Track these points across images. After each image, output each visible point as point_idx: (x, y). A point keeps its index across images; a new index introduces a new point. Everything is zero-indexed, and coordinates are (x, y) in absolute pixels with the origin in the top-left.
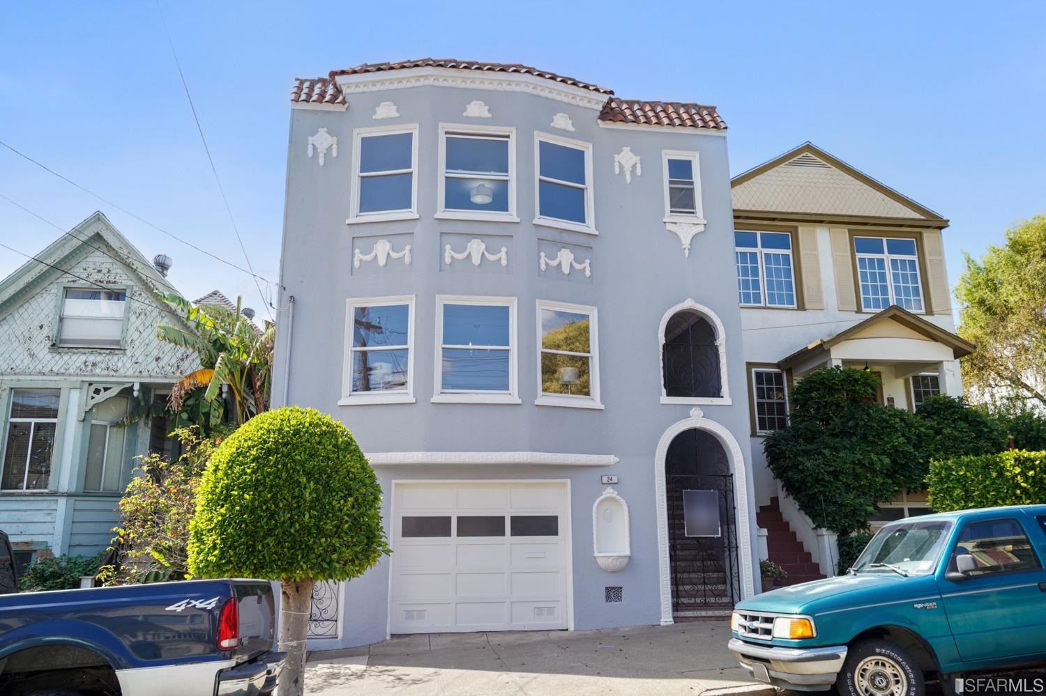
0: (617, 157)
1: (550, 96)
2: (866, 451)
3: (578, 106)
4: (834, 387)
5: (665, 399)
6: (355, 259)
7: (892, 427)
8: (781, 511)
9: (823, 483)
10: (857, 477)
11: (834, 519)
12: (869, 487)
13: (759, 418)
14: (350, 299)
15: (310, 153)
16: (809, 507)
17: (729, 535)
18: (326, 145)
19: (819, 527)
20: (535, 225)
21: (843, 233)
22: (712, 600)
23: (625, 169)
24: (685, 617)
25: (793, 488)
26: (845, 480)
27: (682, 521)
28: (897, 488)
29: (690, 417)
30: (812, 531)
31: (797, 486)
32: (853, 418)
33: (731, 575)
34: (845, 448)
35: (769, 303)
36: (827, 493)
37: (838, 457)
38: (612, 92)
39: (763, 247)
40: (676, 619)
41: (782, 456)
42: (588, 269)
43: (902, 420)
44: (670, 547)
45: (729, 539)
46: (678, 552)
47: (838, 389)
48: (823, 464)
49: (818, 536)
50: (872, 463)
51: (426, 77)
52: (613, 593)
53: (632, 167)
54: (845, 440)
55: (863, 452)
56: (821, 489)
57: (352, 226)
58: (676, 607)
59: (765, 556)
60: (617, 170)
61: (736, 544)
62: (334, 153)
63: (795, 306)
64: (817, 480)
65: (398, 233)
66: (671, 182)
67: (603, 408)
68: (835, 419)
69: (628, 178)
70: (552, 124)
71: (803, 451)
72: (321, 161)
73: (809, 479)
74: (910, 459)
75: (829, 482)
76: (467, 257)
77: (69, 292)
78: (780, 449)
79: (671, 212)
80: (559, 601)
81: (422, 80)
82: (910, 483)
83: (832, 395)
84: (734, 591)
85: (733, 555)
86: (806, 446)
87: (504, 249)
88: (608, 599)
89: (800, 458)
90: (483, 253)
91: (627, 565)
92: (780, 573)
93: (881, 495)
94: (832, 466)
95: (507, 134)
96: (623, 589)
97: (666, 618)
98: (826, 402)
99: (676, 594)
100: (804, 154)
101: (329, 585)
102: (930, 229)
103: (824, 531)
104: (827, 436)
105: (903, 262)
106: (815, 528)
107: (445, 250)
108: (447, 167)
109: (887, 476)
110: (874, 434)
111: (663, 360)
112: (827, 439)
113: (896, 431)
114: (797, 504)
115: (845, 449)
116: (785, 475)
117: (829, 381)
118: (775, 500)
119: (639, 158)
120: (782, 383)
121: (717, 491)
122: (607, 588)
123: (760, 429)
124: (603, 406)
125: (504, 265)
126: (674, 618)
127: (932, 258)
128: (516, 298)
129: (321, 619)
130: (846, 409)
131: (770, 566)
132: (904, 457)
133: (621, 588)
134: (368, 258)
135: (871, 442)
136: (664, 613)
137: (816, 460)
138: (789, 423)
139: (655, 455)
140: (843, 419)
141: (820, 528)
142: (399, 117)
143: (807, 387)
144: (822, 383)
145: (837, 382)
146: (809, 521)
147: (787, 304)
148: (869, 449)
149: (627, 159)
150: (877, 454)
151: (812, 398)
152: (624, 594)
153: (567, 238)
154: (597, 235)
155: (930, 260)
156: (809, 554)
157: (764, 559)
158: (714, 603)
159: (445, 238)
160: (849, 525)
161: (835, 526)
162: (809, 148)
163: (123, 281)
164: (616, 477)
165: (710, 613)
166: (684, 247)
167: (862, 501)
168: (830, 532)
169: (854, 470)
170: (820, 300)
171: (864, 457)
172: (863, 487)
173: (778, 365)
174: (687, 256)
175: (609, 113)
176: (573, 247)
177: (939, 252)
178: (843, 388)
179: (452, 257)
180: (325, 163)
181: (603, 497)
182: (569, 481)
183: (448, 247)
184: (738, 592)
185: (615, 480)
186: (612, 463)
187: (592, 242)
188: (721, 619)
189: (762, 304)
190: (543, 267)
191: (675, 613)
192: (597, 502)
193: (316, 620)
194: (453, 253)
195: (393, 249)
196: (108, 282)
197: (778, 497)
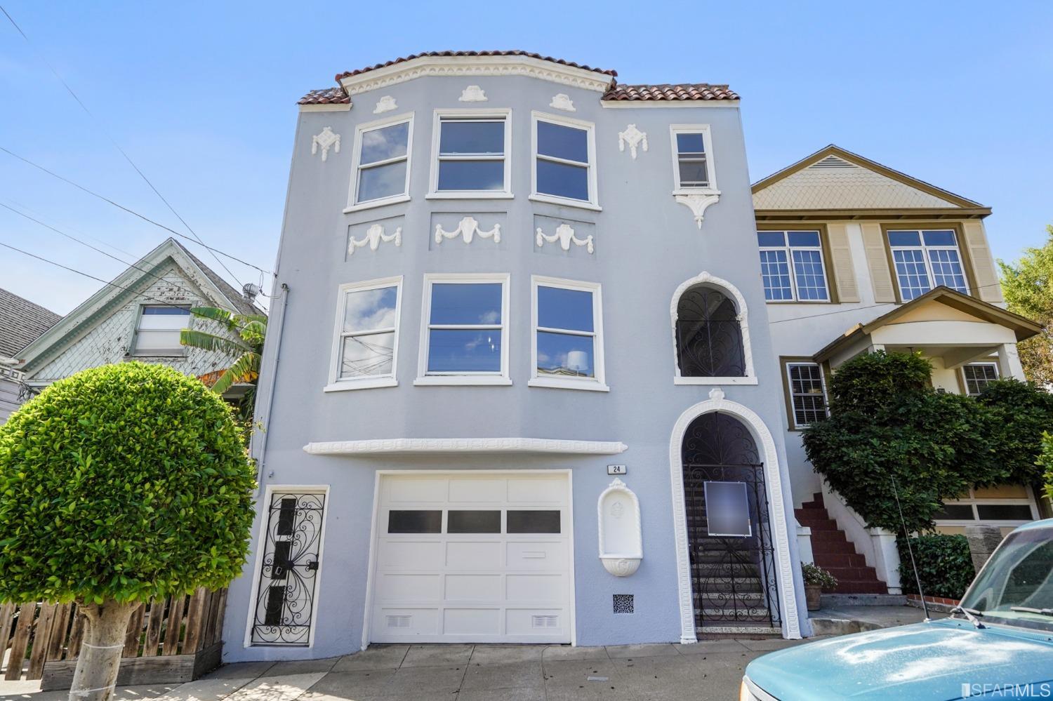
0: (621, 135)
1: (549, 78)
2: (923, 440)
3: (579, 88)
4: (878, 372)
5: (679, 379)
6: (350, 245)
7: (953, 413)
8: (825, 507)
9: (873, 475)
10: (914, 469)
11: (891, 518)
12: (930, 481)
13: (796, 412)
14: (343, 285)
15: (314, 150)
16: (858, 502)
17: (762, 536)
18: (329, 142)
19: (872, 525)
20: (530, 200)
21: (875, 228)
22: (745, 612)
23: (630, 146)
24: (711, 634)
25: (838, 483)
26: (900, 472)
27: (704, 518)
28: (965, 483)
29: (709, 399)
30: (864, 530)
31: (842, 480)
32: (904, 404)
33: (767, 582)
34: (897, 437)
35: (801, 298)
36: (879, 487)
37: (890, 447)
38: (614, 73)
39: (790, 245)
40: (700, 637)
41: (823, 447)
42: (590, 244)
43: (964, 405)
44: (690, 548)
45: (762, 540)
46: (700, 554)
47: (884, 375)
48: (872, 455)
49: (872, 536)
50: (932, 454)
51: (422, 68)
52: (623, 603)
53: (638, 143)
54: (896, 428)
55: (920, 441)
56: (872, 483)
57: (349, 215)
58: (700, 620)
59: (809, 559)
60: (622, 147)
61: (772, 545)
62: (337, 149)
63: (829, 300)
64: (866, 473)
65: (390, 217)
66: (680, 156)
67: (608, 390)
68: (882, 406)
69: (634, 154)
70: (551, 105)
71: (846, 441)
72: (324, 157)
73: (856, 472)
74: (978, 448)
75: (881, 474)
76: (458, 236)
77: (146, 309)
78: (821, 440)
79: (682, 185)
80: (561, 609)
81: (419, 71)
82: (980, 477)
83: (877, 381)
84: (771, 601)
85: (769, 558)
86: (850, 436)
87: (497, 226)
88: (617, 609)
89: (844, 449)
90: (475, 231)
91: (638, 570)
92: (829, 581)
93: (947, 489)
94: (883, 456)
95: (503, 115)
96: (634, 598)
97: (688, 634)
98: (870, 389)
99: (698, 604)
100: (829, 157)
101: (304, 586)
102: (970, 220)
103: (879, 530)
104: (875, 425)
105: (943, 252)
106: (869, 527)
107: (436, 230)
108: (441, 151)
109: (951, 468)
110: (931, 421)
111: (677, 337)
112: (874, 428)
113: (959, 417)
114: (844, 500)
115: (896, 439)
116: (827, 468)
117: (872, 366)
118: (818, 496)
119: (645, 134)
120: (819, 377)
121: (745, 483)
122: (615, 596)
123: (798, 423)
124: (608, 388)
125: (497, 242)
126: (697, 634)
127: (975, 247)
128: (509, 274)
129: (293, 624)
130: (894, 396)
131: (816, 571)
132: (971, 446)
133: (632, 596)
134: (362, 243)
135: (928, 430)
136: (684, 629)
137: (863, 450)
138: (829, 414)
139: (669, 442)
140: (891, 407)
141: (875, 527)
142: (396, 109)
143: (848, 374)
144: (864, 368)
145: (882, 367)
146: (861, 519)
147: (820, 298)
148: (927, 437)
149: (632, 136)
150: (937, 443)
151: (853, 385)
152: (636, 603)
153: (566, 213)
154: (600, 211)
155: (973, 249)
156: (862, 557)
157: (809, 563)
158: (747, 617)
159: (436, 217)
160: (910, 524)
161: (892, 525)
162: (832, 150)
163: (190, 298)
164: (624, 466)
165: (742, 630)
166: (696, 219)
167: (925, 496)
168: (887, 532)
169: (910, 461)
170: (855, 293)
171: (922, 446)
172: (923, 481)
173: (814, 359)
174: (700, 227)
175: (612, 94)
176: (574, 222)
177: (982, 240)
178: (889, 373)
179: (443, 236)
180: (327, 158)
181: (610, 489)
182: (570, 471)
183: (439, 227)
184: (776, 604)
185: (623, 470)
186: (619, 452)
187: (593, 218)
188: (756, 637)
189: (794, 300)
190: (540, 242)
191: (699, 628)
192: (603, 495)
193: (288, 626)
194: (443, 232)
195: (385, 233)
196: (178, 299)
197: (821, 493)
